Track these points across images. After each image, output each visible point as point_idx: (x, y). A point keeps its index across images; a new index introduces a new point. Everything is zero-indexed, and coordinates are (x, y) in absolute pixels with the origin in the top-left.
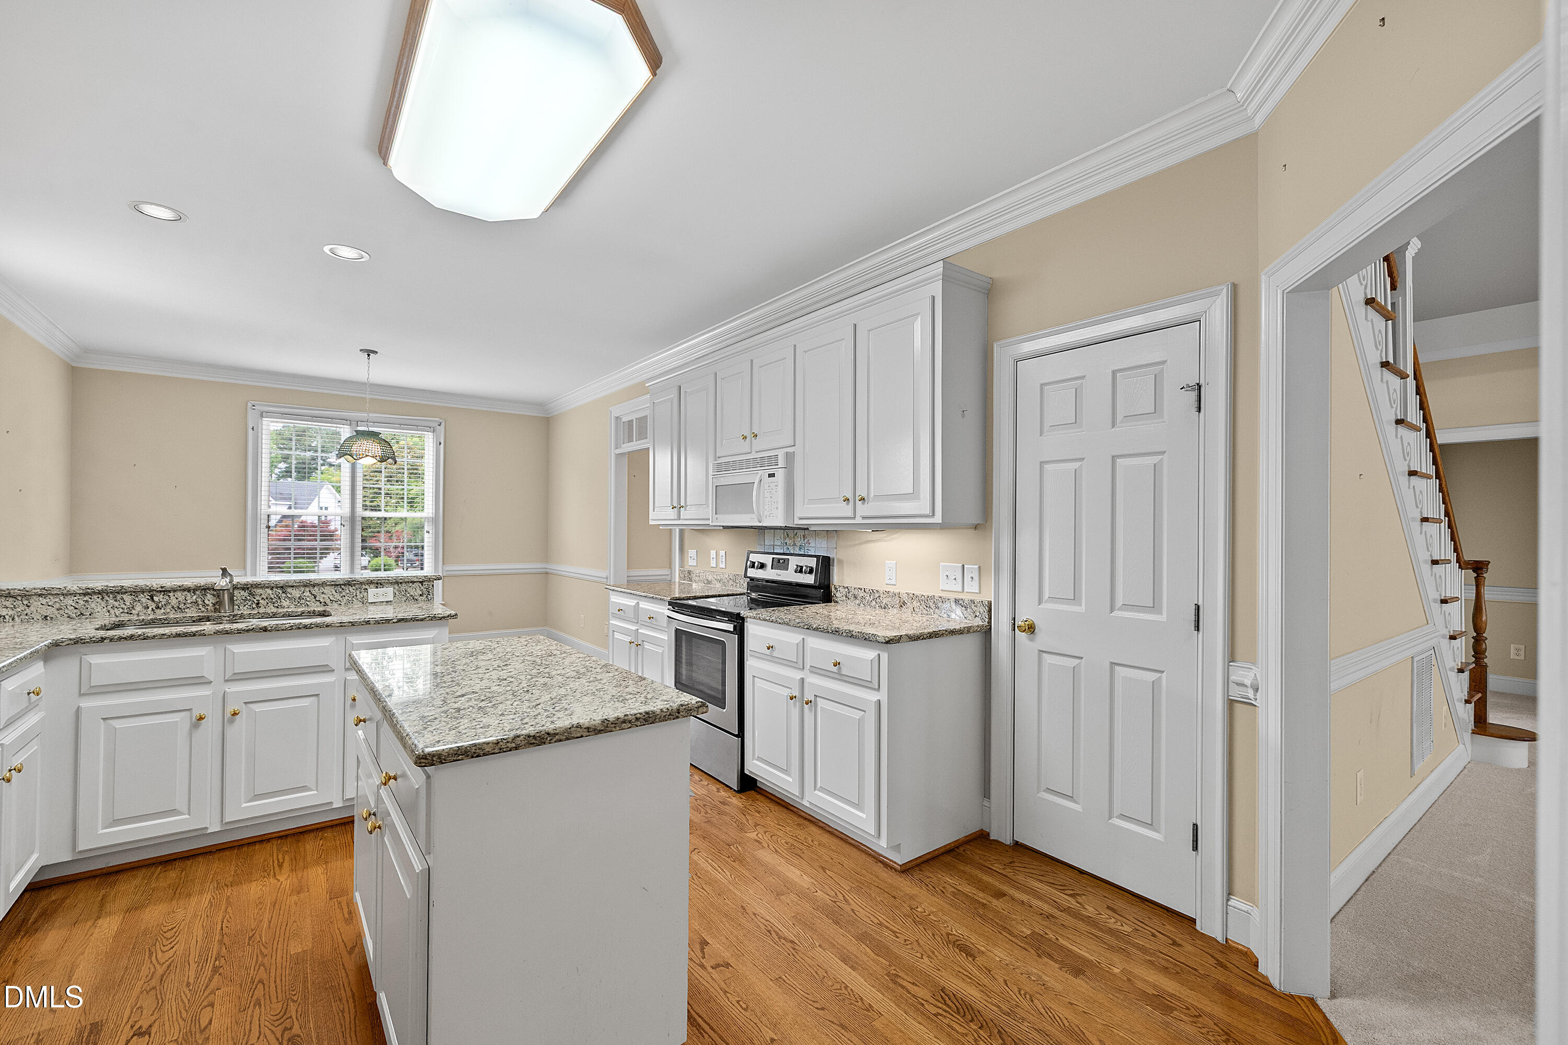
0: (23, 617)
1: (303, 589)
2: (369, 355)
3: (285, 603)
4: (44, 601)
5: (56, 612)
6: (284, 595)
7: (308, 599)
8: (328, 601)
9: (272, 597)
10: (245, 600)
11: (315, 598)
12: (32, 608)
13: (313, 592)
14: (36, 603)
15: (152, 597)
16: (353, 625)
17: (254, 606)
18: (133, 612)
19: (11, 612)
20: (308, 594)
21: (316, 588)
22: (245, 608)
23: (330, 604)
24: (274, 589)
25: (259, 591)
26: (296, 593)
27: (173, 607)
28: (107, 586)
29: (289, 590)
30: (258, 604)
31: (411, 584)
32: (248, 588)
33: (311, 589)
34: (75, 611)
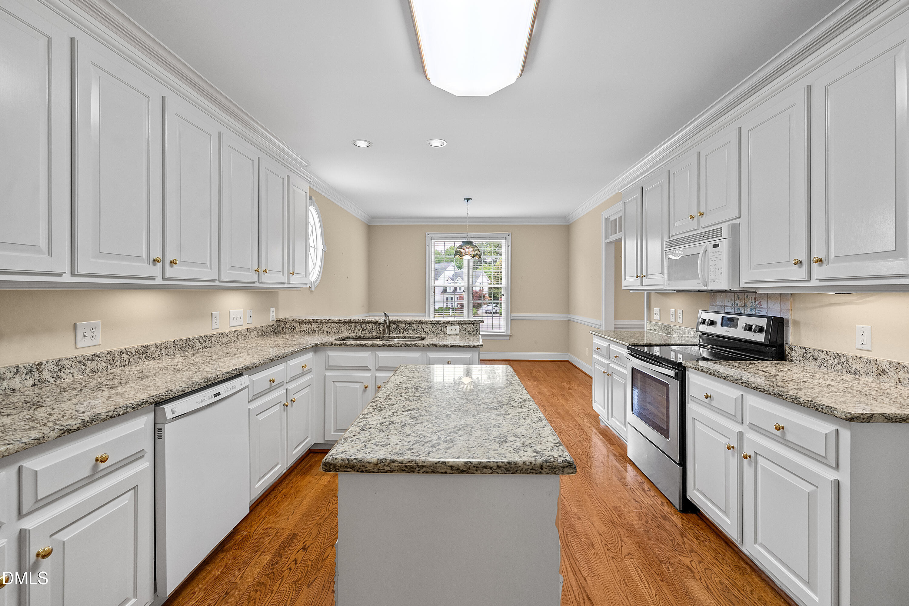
0: (321, 331)
1: (418, 325)
2: (468, 201)
3: (411, 332)
4: (327, 325)
5: (331, 330)
6: (410, 328)
7: (420, 330)
8: (429, 332)
9: (405, 328)
10: (395, 329)
11: (423, 330)
12: (324, 328)
13: (423, 327)
14: (325, 325)
15: (361, 325)
16: (429, 347)
17: (398, 332)
18: (355, 332)
19: (318, 329)
20: (420, 327)
21: (424, 325)
22: (395, 333)
23: (430, 334)
24: (407, 324)
25: (400, 325)
26: (415, 327)
27: (368, 331)
28: (346, 320)
29: (412, 325)
30: (400, 331)
31: (468, 325)
32: (396, 323)
33: (422, 325)
34: (337, 330)
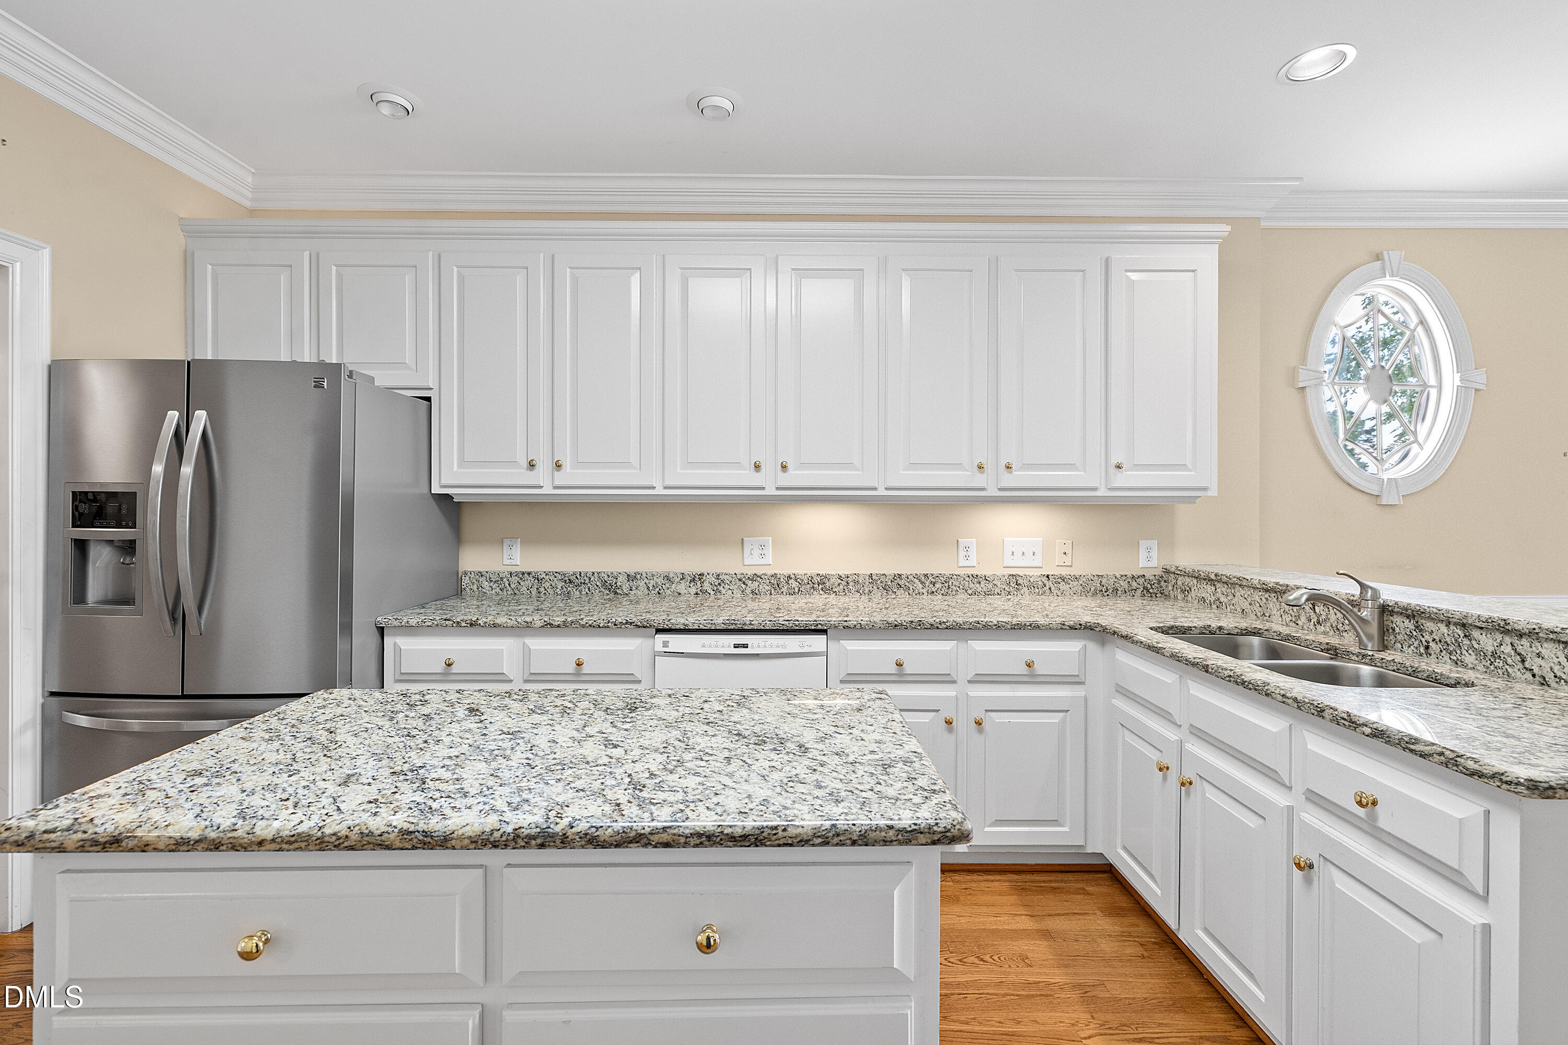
0: (1231, 606)
1: (1499, 637)
3: (1470, 659)
4: (1243, 592)
5: (1249, 607)
6: (1466, 642)
7: (1509, 661)
8: (1550, 677)
9: (1448, 639)
10: (1411, 637)
11: (1523, 661)
12: (1236, 599)
13: (1519, 648)
14: (1240, 592)
15: (1314, 605)
17: (1422, 650)
18: (1299, 622)
19: (1226, 600)
20: (1507, 649)
21: (1524, 641)
22: (1410, 651)
23: (1553, 684)
24: (1452, 627)
25: (1429, 625)
26: (1487, 642)
27: (1332, 626)
28: (1277, 584)
29: (1476, 633)
30: (1427, 648)
32: (1414, 616)
33: (1516, 642)
34: (1260, 609)
